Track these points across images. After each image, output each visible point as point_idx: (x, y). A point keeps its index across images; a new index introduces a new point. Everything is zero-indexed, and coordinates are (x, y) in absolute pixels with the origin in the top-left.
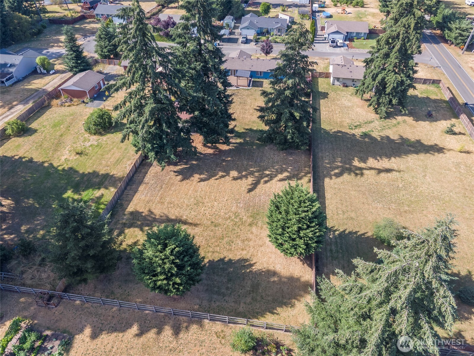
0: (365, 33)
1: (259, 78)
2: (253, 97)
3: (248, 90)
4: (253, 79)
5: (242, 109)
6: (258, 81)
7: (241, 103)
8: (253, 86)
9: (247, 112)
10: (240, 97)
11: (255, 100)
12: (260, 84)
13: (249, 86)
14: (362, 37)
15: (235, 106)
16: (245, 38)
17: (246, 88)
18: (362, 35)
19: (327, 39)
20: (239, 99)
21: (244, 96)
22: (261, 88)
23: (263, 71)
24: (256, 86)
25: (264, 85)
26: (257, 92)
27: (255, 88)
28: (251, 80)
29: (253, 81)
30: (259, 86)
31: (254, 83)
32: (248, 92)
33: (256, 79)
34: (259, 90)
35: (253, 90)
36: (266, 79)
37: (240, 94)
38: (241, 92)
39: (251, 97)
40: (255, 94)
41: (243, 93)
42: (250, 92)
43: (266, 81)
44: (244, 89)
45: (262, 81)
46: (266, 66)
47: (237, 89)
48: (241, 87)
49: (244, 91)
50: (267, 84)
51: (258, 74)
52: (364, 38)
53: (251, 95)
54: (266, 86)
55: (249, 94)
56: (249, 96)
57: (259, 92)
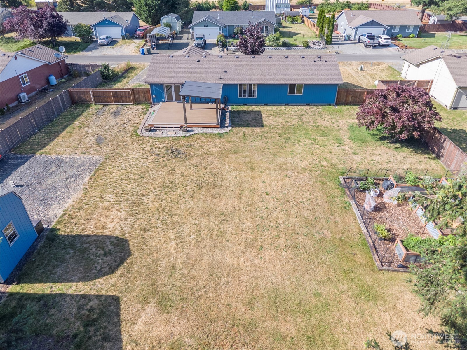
0: (415, 27)
1: (245, 104)
2: (242, 160)
3: (221, 135)
4: (230, 108)
5: (207, 214)
6: (245, 112)
7: (199, 186)
8: (234, 124)
9: (230, 228)
10: (195, 160)
11: (253, 169)
12: (254, 119)
13: (222, 125)
14: (410, 34)
15: (176, 203)
16: (201, 38)
17: (215, 131)
18: (411, 30)
19: (353, 38)
20: (193, 170)
21: (210, 159)
22: (258, 129)
23: (256, 82)
24: (242, 123)
25: (266, 119)
26: (251, 140)
27: (240, 129)
28: (227, 111)
29: (231, 111)
30: (251, 123)
31: (236, 117)
32: (223, 143)
33: (239, 105)
34: (254, 135)
35: (236, 137)
36: (267, 104)
37: (198, 152)
38: (199, 143)
39: (234, 160)
40: (246, 150)
41: (207, 148)
42: (228, 142)
43: (268, 109)
44: (206, 133)
45: (255, 111)
46: (263, 70)
47: (185, 136)
48: (197, 130)
49: (210, 139)
50: (273, 116)
51: (244, 93)
52: (414, 35)
53: (233, 153)
54: (272, 123)
55: (227, 148)
56: (226, 157)
57: (256, 142)
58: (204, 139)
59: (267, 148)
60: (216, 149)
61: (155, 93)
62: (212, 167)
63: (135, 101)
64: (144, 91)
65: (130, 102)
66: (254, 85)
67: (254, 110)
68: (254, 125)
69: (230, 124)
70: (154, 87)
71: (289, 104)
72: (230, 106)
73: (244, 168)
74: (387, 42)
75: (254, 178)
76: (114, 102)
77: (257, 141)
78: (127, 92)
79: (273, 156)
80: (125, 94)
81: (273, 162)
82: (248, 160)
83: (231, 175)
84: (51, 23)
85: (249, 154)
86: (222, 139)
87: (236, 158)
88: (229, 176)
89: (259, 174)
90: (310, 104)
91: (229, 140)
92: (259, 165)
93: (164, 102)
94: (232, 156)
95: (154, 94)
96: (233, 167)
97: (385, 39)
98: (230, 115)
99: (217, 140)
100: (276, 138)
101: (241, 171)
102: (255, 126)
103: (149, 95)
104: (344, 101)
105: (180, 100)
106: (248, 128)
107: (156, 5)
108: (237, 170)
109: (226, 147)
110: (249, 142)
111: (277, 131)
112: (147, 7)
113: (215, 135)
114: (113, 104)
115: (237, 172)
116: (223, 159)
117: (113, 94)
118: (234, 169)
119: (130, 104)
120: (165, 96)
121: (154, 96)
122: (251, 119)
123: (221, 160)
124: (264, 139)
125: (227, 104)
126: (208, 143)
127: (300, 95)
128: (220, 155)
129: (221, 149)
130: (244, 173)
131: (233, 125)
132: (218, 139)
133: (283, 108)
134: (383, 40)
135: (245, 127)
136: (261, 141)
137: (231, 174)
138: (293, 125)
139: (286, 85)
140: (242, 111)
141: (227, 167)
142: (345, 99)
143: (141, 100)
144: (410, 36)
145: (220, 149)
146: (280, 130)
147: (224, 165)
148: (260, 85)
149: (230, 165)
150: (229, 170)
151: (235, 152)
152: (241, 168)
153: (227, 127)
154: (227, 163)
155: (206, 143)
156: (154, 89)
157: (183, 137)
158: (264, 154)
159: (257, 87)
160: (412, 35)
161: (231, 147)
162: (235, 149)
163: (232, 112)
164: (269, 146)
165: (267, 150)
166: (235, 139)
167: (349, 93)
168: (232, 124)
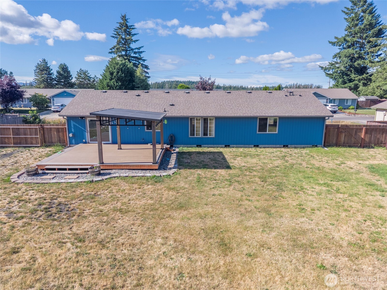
0: (353, 100)
1: (199, 146)
3: (157, 179)
4: (177, 150)
6: (199, 153)
8: (183, 165)
12: (214, 160)
13: (162, 166)
17: (149, 174)
18: (349, 103)
22: (222, 172)
23: (214, 115)
24: (195, 164)
25: (232, 161)
26: (212, 186)
27: (192, 171)
28: (172, 152)
29: (178, 152)
30: (209, 164)
31: (185, 158)
32: (159, 192)
33: (190, 147)
34: (217, 178)
35: (186, 182)
36: (229, 146)
37: (101, 208)
38: (114, 191)
39: (178, 222)
40: (204, 201)
41: (126, 200)
42: (170, 189)
43: (231, 150)
44: (133, 177)
45: (215, 152)
46: (222, 104)
47: (92, 182)
48: (116, 173)
49: (136, 186)
50: (241, 157)
51: (197, 131)
52: (354, 107)
53: (176, 209)
54: (243, 164)
55: (166, 199)
56: (161, 216)
57: (223, 190)
58: (125, 186)
59: (247, 199)
60: (143, 202)
61: (73, 130)
62: (121, 241)
63: (45, 142)
64: (58, 128)
65: (37, 143)
66: (210, 119)
67: (212, 151)
68: (214, 166)
69: (176, 165)
70: (72, 123)
71: (260, 146)
72: (178, 148)
73: (201, 243)
74: (334, 108)
75: (234, 275)
76: (14, 144)
77: (224, 188)
78: (34, 130)
79: (263, 215)
80: (30, 132)
81: (271, 229)
82: (210, 223)
83: (166, 267)
84: (5, 90)
85: (210, 210)
86: (158, 185)
87: (182, 219)
88: (161, 271)
89: (245, 262)
90: (289, 146)
91: (172, 186)
92: (238, 235)
93: (85, 143)
94: (176, 214)
95: (72, 132)
96: (175, 241)
97: (331, 106)
98: (177, 156)
99: (150, 186)
100: (257, 183)
101: (193, 253)
102: (216, 168)
103: (65, 133)
104: (334, 142)
105: (109, 141)
106: (205, 170)
107: (117, 86)
108: (184, 250)
109: (165, 196)
110: (208, 188)
111: (255, 173)
112: (109, 88)
113: (148, 179)
114: (13, 147)
115: (185, 255)
116: (154, 220)
117: (13, 132)
118: (177, 247)
119: (36, 147)
120: (88, 135)
121: (71, 135)
122: (209, 160)
123: (147, 225)
124: (236, 184)
125: (174, 145)
126: (131, 192)
127: (274, 134)
128: (147, 212)
129: (152, 202)
130: (202, 257)
131: (180, 167)
132: (151, 184)
133: (253, 150)
134: (330, 106)
135: (200, 168)
136: (232, 187)
137: (167, 262)
138: (277, 167)
139: (255, 118)
140: (195, 152)
141: (159, 240)
142: (335, 139)
143: (53, 141)
144: (350, 108)
145: (150, 202)
146: (259, 172)
147: (153, 236)
148: (218, 119)
149: (167, 235)
150: (164, 249)
151: (181, 207)
152: (195, 245)
153: (170, 169)
154: (162, 230)
155: (126, 191)
156: (72, 126)
157: (87, 182)
158: (243, 210)
159: (214, 121)
160: (351, 107)
161: (173, 198)
162: (182, 200)
163: (180, 154)
164: (249, 196)
165: (247, 202)
166: (182, 184)
167: (340, 130)
168: (180, 165)
